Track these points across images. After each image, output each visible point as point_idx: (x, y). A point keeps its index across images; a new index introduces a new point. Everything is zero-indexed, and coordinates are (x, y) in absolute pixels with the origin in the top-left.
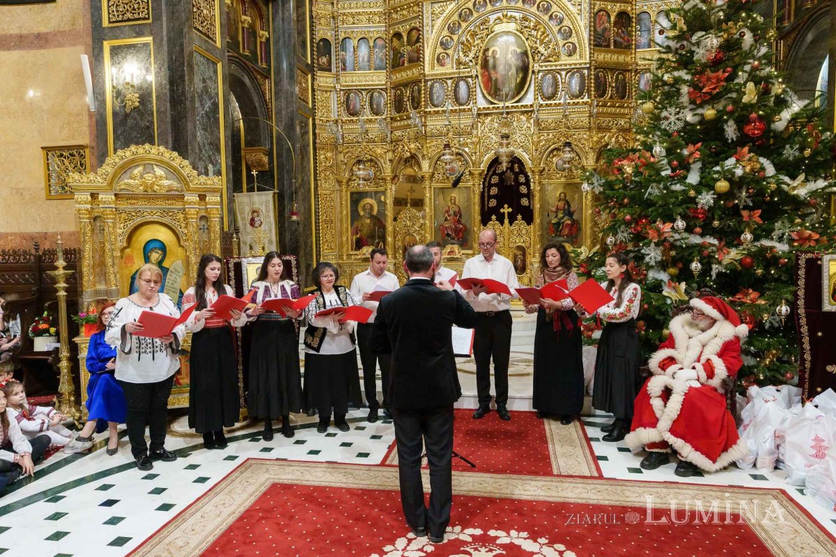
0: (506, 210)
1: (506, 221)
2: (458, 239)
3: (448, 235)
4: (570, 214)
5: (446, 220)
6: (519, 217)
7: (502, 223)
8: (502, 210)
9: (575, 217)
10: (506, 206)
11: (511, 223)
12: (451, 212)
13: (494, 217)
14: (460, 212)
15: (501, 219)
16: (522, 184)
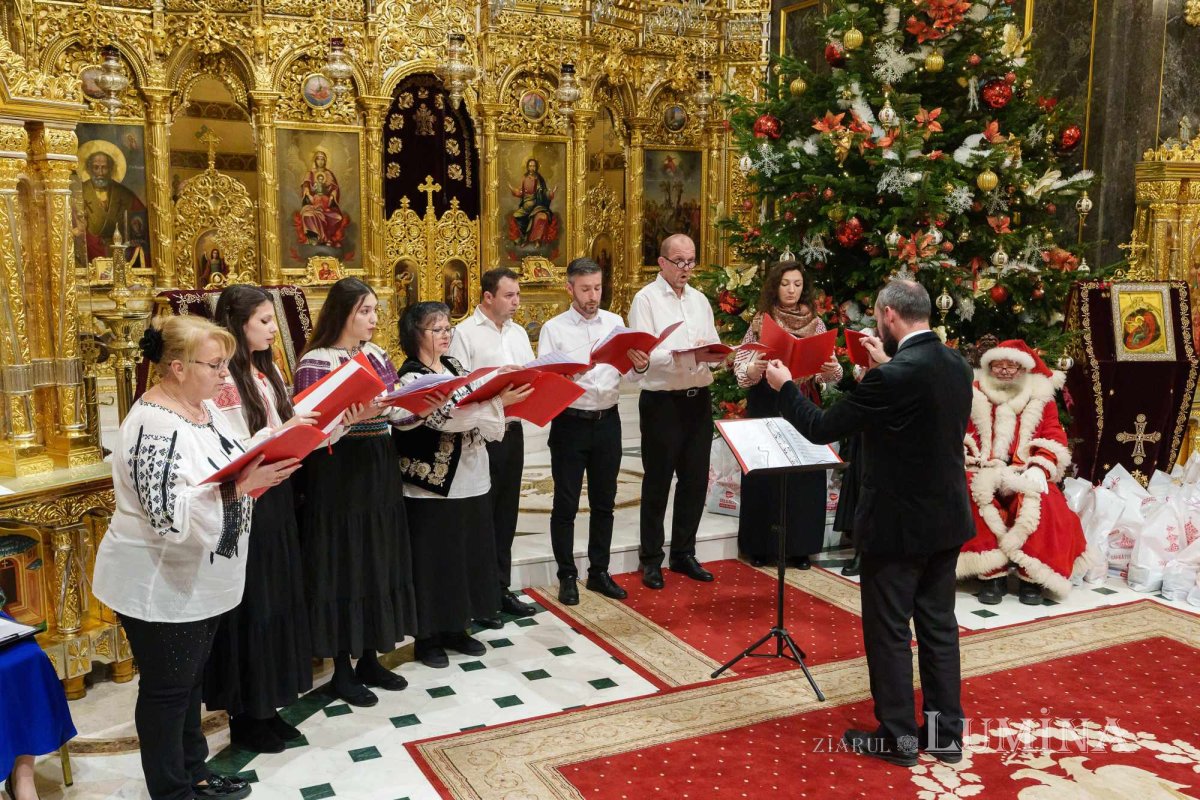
0: (429, 187)
1: (430, 210)
2: (334, 245)
3: (311, 235)
4: (544, 201)
5: (306, 202)
6: (455, 202)
7: (421, 213)
8: (421, 188)
9: (553, 207)
10: (429, 179)
11: (438, 214)
12: (317, 186)
13: (405, 201)
14: (335, 185)
15: (419, 206)
16: (449, 135)
